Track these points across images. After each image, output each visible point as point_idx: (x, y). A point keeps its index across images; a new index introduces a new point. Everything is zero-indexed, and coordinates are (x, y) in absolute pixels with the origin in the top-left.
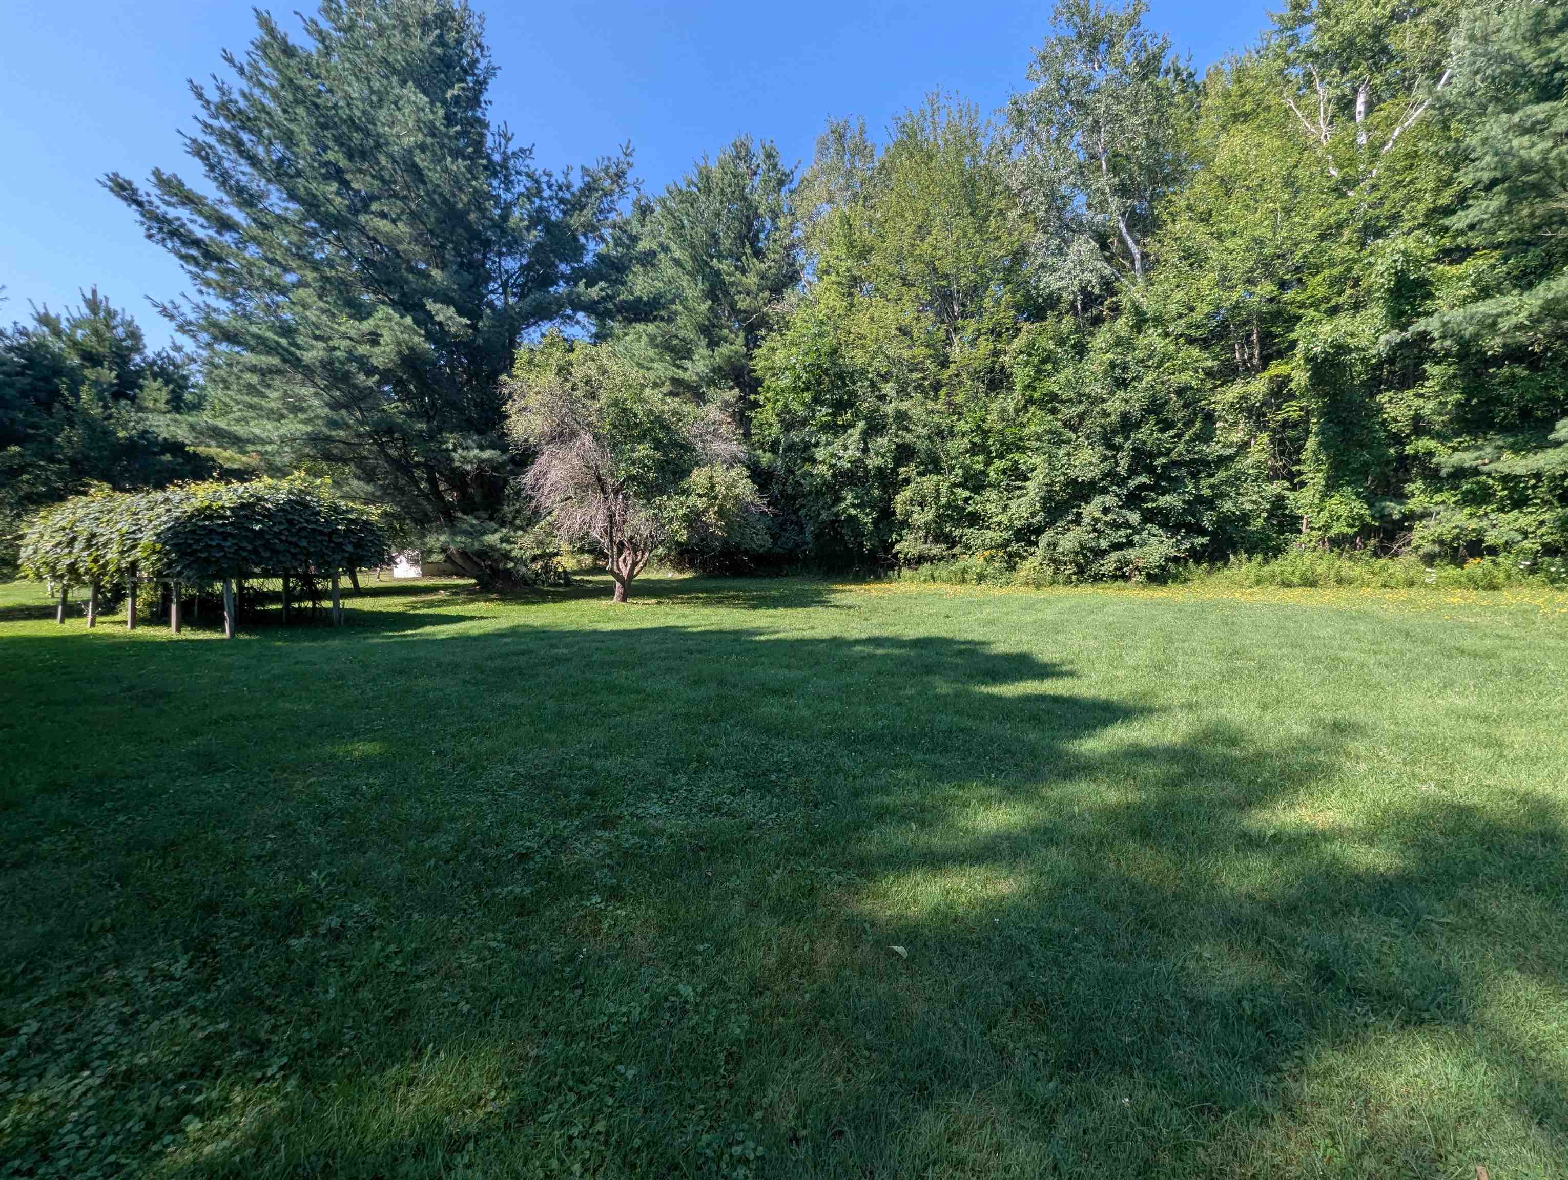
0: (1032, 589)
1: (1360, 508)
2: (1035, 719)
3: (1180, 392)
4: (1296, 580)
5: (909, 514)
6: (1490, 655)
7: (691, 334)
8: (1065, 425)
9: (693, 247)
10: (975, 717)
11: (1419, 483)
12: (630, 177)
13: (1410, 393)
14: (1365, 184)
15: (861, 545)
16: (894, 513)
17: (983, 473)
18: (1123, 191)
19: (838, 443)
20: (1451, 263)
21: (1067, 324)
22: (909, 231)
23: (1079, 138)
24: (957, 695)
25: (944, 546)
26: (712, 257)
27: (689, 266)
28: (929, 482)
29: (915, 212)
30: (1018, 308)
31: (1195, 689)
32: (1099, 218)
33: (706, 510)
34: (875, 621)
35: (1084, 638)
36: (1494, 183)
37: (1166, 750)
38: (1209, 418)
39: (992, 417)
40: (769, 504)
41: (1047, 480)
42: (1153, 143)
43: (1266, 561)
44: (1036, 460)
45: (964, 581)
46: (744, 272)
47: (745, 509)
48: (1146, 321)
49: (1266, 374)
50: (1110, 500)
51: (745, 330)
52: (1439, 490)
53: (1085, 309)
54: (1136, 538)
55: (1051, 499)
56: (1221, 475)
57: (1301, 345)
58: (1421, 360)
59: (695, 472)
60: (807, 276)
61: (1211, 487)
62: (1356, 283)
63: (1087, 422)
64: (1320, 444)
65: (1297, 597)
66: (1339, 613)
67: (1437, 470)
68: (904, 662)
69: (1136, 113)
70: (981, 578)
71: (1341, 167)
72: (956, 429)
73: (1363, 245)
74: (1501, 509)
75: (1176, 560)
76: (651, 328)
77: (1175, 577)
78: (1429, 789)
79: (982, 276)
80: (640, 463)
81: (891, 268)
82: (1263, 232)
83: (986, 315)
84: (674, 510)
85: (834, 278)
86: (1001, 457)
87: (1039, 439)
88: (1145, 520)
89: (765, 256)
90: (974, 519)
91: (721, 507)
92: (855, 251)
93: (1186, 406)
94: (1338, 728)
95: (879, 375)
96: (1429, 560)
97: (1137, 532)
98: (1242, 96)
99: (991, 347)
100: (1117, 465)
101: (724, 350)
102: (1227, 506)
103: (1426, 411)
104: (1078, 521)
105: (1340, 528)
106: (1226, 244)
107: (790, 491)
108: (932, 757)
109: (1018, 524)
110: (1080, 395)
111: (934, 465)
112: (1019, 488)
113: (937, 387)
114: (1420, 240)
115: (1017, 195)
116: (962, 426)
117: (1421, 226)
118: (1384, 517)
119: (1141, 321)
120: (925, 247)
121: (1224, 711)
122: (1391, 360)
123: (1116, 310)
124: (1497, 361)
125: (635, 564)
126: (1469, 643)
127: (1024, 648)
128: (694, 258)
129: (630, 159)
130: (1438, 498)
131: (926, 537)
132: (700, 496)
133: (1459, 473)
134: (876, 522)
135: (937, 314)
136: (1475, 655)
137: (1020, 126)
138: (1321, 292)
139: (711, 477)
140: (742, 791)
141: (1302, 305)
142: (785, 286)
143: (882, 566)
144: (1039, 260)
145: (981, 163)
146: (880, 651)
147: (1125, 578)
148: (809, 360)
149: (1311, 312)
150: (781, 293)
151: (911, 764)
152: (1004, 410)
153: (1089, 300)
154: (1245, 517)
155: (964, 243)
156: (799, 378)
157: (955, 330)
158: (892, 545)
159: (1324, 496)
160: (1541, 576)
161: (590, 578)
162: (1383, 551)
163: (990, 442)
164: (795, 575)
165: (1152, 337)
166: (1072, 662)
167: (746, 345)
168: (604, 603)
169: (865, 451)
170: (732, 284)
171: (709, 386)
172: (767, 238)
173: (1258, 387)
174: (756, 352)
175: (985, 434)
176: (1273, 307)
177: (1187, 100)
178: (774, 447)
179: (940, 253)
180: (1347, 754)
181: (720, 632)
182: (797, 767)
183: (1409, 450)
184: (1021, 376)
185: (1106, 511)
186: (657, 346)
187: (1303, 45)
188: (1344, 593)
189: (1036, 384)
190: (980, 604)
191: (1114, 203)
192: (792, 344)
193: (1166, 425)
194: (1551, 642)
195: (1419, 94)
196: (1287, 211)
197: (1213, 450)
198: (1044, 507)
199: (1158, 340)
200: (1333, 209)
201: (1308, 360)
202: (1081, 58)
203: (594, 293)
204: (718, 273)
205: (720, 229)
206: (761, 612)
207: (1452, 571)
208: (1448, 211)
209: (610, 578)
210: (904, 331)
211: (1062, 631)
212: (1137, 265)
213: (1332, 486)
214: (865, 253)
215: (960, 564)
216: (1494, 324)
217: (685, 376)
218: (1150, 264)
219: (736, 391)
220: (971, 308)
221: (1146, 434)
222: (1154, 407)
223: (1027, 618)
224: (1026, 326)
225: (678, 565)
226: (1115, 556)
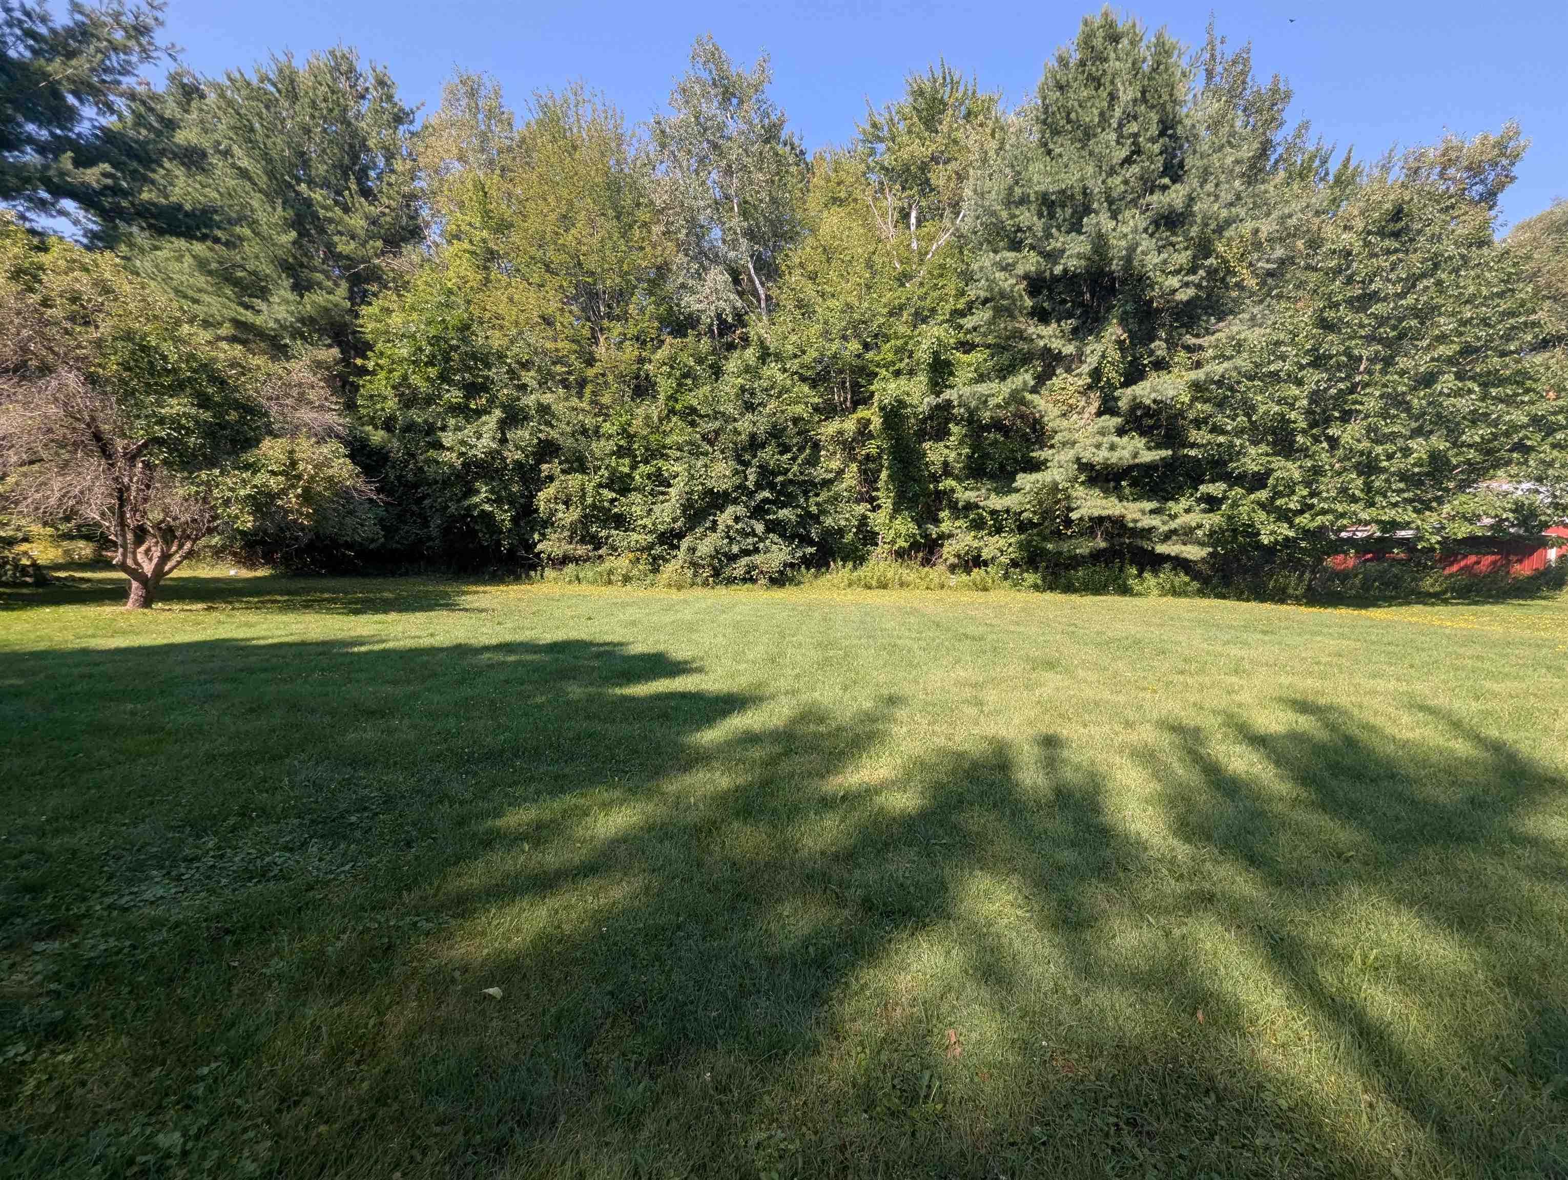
0: (674, 590)
1: (913, 528)
2: (665, 716)
3: (796, 420)
4: (874, 583)
5: (553, 513)
6: (981, 638)
7: (267, 269)
8: (704, 437)
9: (270, 161)
10: (605, 721)
11: (947, 512)
12: (160, 37)
13: (942, 444)
14: (917, 280)
15: (498, 544)
16: (536, 511)
17: (629, 476)
18: (751, 235)
19: (469, 430)
20: (965, 352)
21: (705, 345)
22: (553, 217)
23: (714, 175)
24: (590, 699)
25: (590, 547)
26: (299, 181)
27: (263, 181)
28: (574, 481)
29: (559, 199)
30: (661, 319)
31: (797, 676)
32: (732, 254)
33: (284, 492)
34: (509, 625)
35: (715, 636)
36: (986, 301)
37: (771, 733)
38: (816, 446)
39: (637, 423)
40: (379, 491)
41: (687, 489)
42: (774, 201)
43: (855, 568)
44: (678, 468)
45: (610, 582)
46: (346, 210)
47: (345, 495)
48: (769, 355)
49: (855, 416)
50: (740, 510)
51: (348, 279)
52: (957, 518)
53: (721, 335)
54: (761, 545)
55: (691, 506)
56: (824, 495)
57: (876, 397)
58: (948, 421)
59: (267, 443)
60: (433, 234)
61: (817, 504)
62: (911, 354)
63: (722, 438)
64: (889, 476)
65: (876, 598)
66: (899, 609)
67: (957, 503)
68: (536, 668)
69: (761, 169)
70: (627, 579)
71: (902, 263)
72: (602, 431)
73: (915, 326)
74: (990, 534)
75: (792, 565)
76: (199, 248)
77: (791, 580)
78: (941, 741)
79: (628, 282)
80: (175, 422)
81: (533, 251)
82: (852, 299)
83: (631, 322)
84: (231, 490)
85: (466, 246)
86: (646, 462)
87: (680, 449)
88: (768, 530)
89: (376, 198)
90: (620, 521)
91: (306, 490)
92: (492, 223)
93: (798, 434)
94: (892, 701)
95: (518, 362)
96: (953, 568)
97: (761, 540)
98: (839, 184)
99: (636, 353)
100: (746, 479)
101: (316, 299)
102: (829, 521)
103: (951, 459)
104: (713, 528)
105: (901, 543)
106: (828, 303)
107: (410, 476)
108: (554, 768)
109: (661, 528)
110: (716, 413)
111: (578, 464)
112: (663, 493)
113: (582, 383)
114: (947, 331)
115: (661, 212)
116: (607, 428)
117: (947, 321)
118: (926, 536)
119: (765, 355)
120: (569, 239)
121: (817, 694)
122: (931, 417)
123: (745, 339)
124: (987, 428)
125: (165, 557)
126: (971, 630)
127: (661, 648)
128: (271, 175)
129: (159, 14)
130: (957, 524)
131: (571, 537)
132: (273, 473)
133: (970, 506)
134: (514, 520)
135: (583, 310)
136: (974, 638)
137: (663, 146)
138: (890, 356)
139: (292, 452)
140: (304, 844)
141: (878, 366)
142: (405, 240)
143: (523, 566)
144: (680, 280)
145: (626, 171)
146: (512, 658)
147: (753, 581)
148: (432, 332)
149: (883, 372)
150: (400, 247)
151: (532, 779)
152: (648, 417)
153: (725, 328)
154: (841, 532)
155: (609, 244)
156: (420, 349)
157: (601, 330)
158: (535, 544)
159: (892, 518)
160: (1009, 582)
161: (88, 575)
162: (927, 562)
163: (636, 446)
164: (419, 574)
165: (772, 370)
166: (702, 659)
167: (351, 298)
168: (107, 611)
169: (504, 441)
170: (330, 221)
171: (293, 338)
172: (379, 178)
173: (850, 425)
174: (364, 310)
175: (631, 437)
176: (859, 362)
177: (800, 173)
178: (389, 425)
179: (584, 248)
180: (895, 720)
181: (303, 644)
182: (388, 801)
183: (941, 487)
184: (665, 386)
185: (737, 519)
186: (210, 273)
187: (878, 158)
188: (904, 593)
189: (678, 395)
190: (624, 605)
191: (744, 243)
192: (413, 308)
193: (785, 449)
194: (1012, 628)
195: (946, 222)
196: (869, 288)
197: (819, 473)
198: (684, 512)
199: (778, 374)
200: (897, 294)
201: (882, 409)
202: (716, 104)
203: (93, 176)
204: (308, 203)
205: (312, 150)
206: (363, 618)
207: (964, 577)
208: (962, 314)
209: (122, 575)
210: (548, 321)
211: (696, 631)
212: (763, 305)
213: (896, 510)
214: (502, 227)
215: (607, 565)
216: (986, 401)
217: (258, 321)
218: (773, 306)
219: (335, 352)
220: (617, 311)
221: (768, 455)
222: (776, 433)
223: (667, 619)
224: (669, 340)
225: (248, 561)
226: (744, 561)
